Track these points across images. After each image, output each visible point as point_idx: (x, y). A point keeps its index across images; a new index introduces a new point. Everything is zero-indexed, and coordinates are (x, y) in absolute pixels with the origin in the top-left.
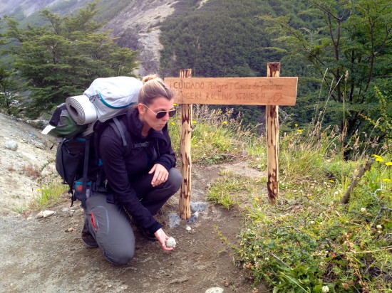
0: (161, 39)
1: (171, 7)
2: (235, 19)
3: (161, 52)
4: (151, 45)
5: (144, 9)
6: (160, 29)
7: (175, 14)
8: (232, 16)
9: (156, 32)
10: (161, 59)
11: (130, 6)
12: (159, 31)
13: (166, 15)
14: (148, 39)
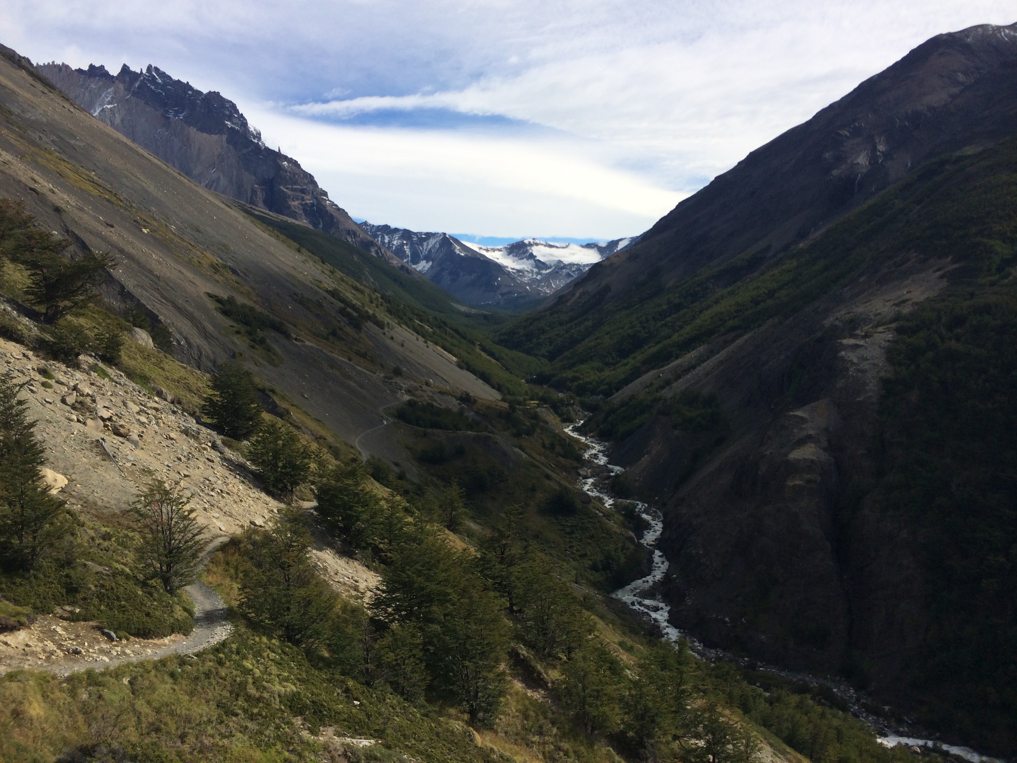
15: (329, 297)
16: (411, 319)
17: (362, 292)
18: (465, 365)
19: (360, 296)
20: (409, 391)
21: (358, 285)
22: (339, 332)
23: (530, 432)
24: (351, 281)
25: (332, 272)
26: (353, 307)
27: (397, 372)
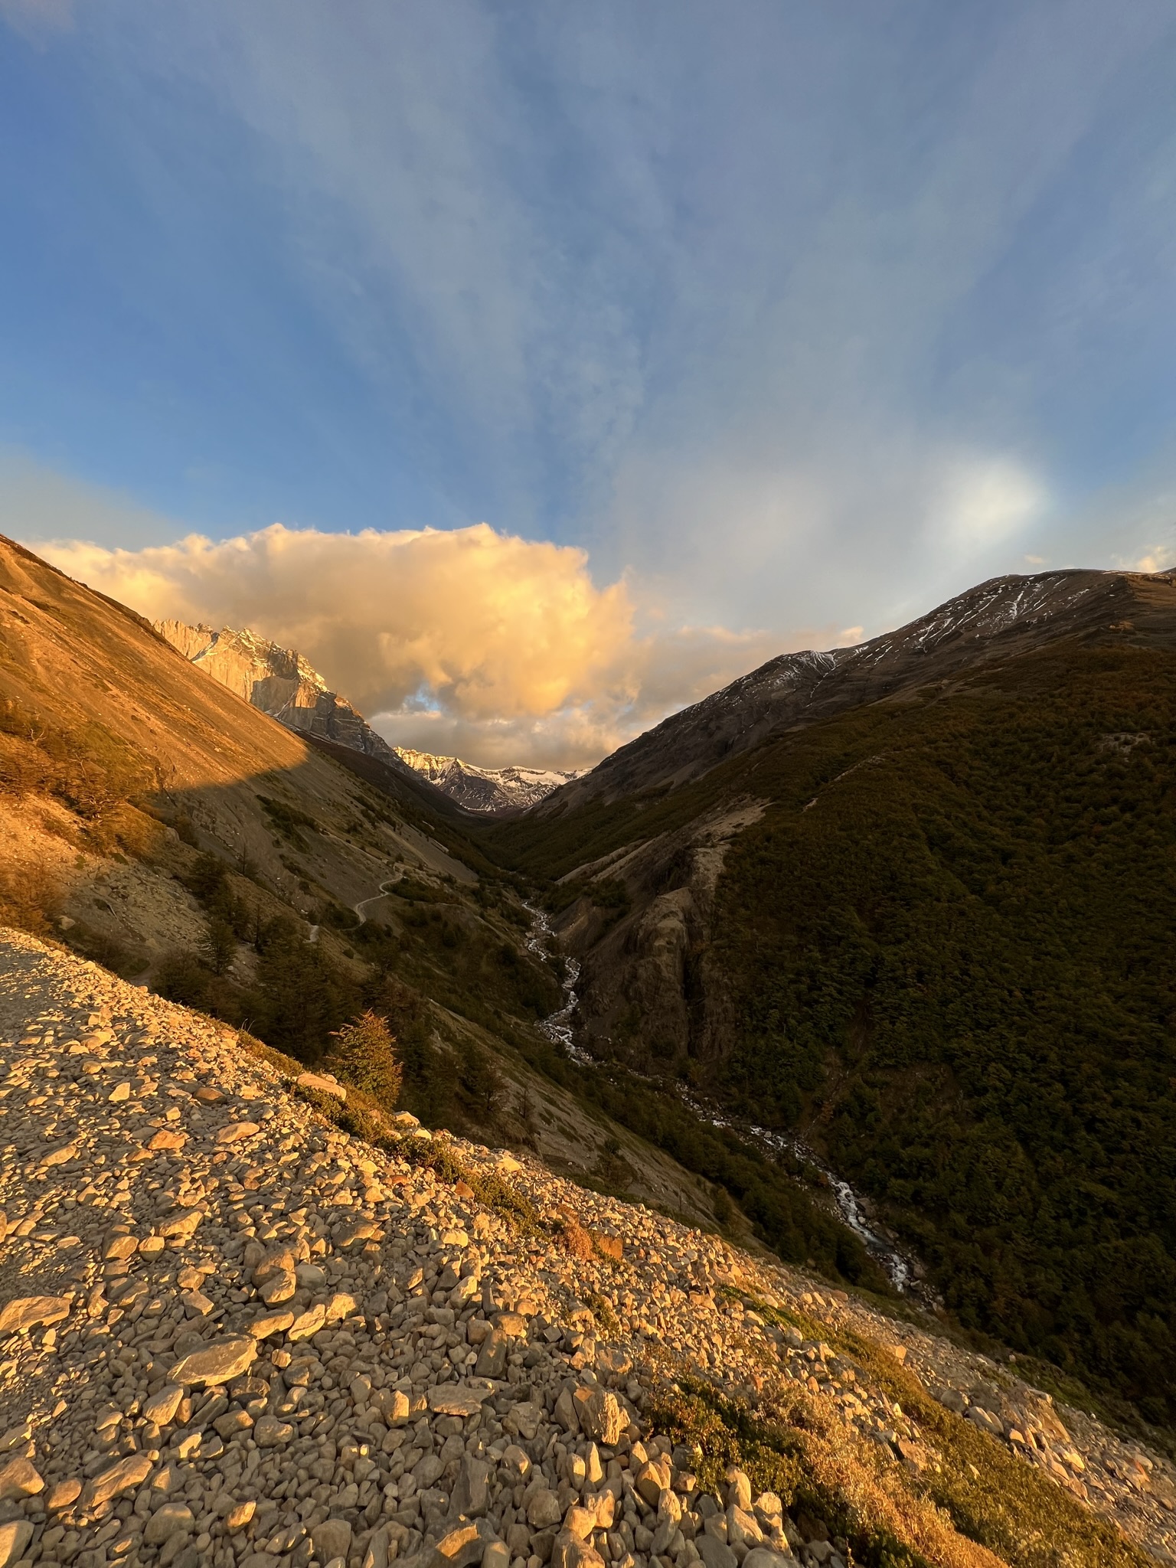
0: (726, 859)
1: (762, 811)
2: (843, 834)
3: (721, 877)
4: (710, 866)
5: (729, 811)
6: (731, 843)
7: (762, 822)
8: (841, 829)
9: (723, 848)
10: (717, 887)
11: (715, 805)
12: (728, 847)
13: (749, 823)
14: (708, 858)
15: (356, 803)
16: (419, 820)
17: (384, 800)
18: (455, 855)
19: (381, 802)
20: (405, 873)
21: (381, 794)
22: (359, 829)
23: (493, 906)
24: (375, 790)
25: (363, 784)
26: (373, 810)
27: (400, 859)
